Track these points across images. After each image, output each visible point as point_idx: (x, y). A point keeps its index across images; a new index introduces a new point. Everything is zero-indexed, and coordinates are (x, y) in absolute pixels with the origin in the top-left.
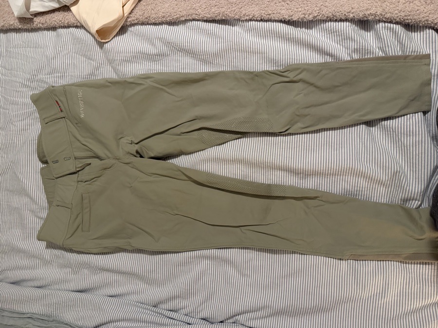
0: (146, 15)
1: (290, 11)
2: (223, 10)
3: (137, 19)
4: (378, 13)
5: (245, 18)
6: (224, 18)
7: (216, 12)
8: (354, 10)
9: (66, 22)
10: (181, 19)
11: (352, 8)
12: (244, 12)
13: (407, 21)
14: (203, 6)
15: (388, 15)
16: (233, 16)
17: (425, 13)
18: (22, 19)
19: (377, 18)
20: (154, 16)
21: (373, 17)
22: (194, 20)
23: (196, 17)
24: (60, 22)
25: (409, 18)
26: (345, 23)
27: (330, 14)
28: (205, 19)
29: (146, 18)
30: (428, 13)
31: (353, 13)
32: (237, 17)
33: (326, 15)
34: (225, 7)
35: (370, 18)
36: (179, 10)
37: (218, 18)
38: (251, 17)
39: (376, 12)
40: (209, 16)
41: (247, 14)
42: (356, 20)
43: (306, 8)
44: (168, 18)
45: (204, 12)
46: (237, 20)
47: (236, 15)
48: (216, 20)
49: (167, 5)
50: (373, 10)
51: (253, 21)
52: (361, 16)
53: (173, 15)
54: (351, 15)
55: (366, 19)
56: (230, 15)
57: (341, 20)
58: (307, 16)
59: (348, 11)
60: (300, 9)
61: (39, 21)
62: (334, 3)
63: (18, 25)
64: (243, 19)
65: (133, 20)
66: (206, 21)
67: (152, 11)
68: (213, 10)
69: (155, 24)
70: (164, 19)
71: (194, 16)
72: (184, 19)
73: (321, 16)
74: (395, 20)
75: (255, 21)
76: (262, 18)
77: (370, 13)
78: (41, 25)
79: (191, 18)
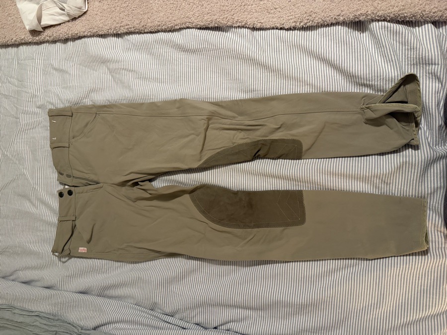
1: (282, 19)
2: (215, 17)
3: (134, 27)
4: (369, 13)
5: (238, 25)
6: (216, 25)
7: (209, 20)
8: (344, 13)
9: (70, 33)
10: (176, 27)
11: (342, 11)
12: (236, 19)
13: (403, 15)
14: (196, 14)
15: (380, 13)
16: (226, 23)
18: (34, 32)
19: (369, 17)
20: (150, 25)
21: (364, 17)
22: (188, 28)
23: (190, 26)
24: (65, 34)
25: (404, 11)
26: (337, 26)
27: (320, 20)
28: (199, 26)
31: (343, 16)
32: (229, 24)
33: (317, 22)
34: (218, 15)
35: (361, 18)
36: (174, 19)
37: (212, 25)
38: (243, 23)
39: (367, 12)
40: (202, 24)
41: (239, 21)
42: (348, 22)
43: (296, 16)
44: (164, 27)
45: (197, 20)
46: (230, 27)
47: (228, 21)
48: (209, 28)
49: (161, 14)
50: (363, 10)
51: (245, 28)
52: (351, 17)
53: (167, 24)
54: (342, 18)
55: (357, 20)
56: (222, 22)
57: (332, 24)
58: (298, 24)
59: (338, 14)
60: (291, 17)
61: (46, 34)
62: (324, 8)
63: (29, 38)
64: (236, 25)
65: (130, 28)
66: (200, 28)
67: (149, 20)
68: (206, 18)
69: (151, 32)
70: (160, 28)
71: (188, 25)
72: (178, 28)
73: (311, 22)
74: (389, 16)
75: (248, 28)
76: (255, 26)
77: (361, 14)
78: (48, 38)
79: (185, 26)
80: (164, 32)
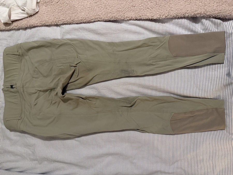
0: (72, 19)
1: (152, 14)
2: (115, 15)
3: (67, 21)
4: (202, 13)
5: (127, 19)
6: (115, 19)
7: (111, 16)
8: (188, 12)
9: (29, 25)
10: (92, 21)
11: (187, 11)
12: (126, 16)
13: (219, 16)
14: (103, 13)
15: (208, 14)
16: (120, 18)
17: (229, 11)
18: (6, 24)
19: (202, 15)
20: (76, 20)
21: (199, 15)
22: (99, 21)
23: (100, 20)
24: (26, 25)
25: (220, 14)
26: (184, 19)
27: (175, 15)
28: (105, 20)
29: (72, 21)
30: (231, 11)
31: (188, 13)
32: (123, 19)
33: (173, 15)
34: (116, 13)
35: (198, 16)
36: (90, 16)
37: (112, 19)
38: (130, 18)
39: (201, 12)
40: (107, 19)
41: (128, 17)
42: (190, 17)
43: (161, 12)
44: (84, 21)
45: (104, 17)
46: (123, 20)
47: (122, 17)
48: (111, 21)
49: (83, 14)
50: (199, 11)
51: (131, 20)
52: (192, 15)
53: (87, 19)
54: (187, 15)
55: (195, 16)
56: (119, 17)
57: (181, 18)
58: (162, 16)
59: (185, 12)
60: (158, 13)
61: (14, 25)
62: (177, 8)
63: (3, 27)
64: (126, 19)
65: (65, 21)
66: (106, 21)
67: (75, 17)
68: (109, 15)
69: (77, 24)
70: (82, 21)
71: (98, 19)
72: (93, 21)
73: (169, 16)
74: (212, 16)
75: (133, 20)
76: (137, 18)
77: (198, 13)
78: (15, 27)
79: (97, 20)
80: (84, 23)
